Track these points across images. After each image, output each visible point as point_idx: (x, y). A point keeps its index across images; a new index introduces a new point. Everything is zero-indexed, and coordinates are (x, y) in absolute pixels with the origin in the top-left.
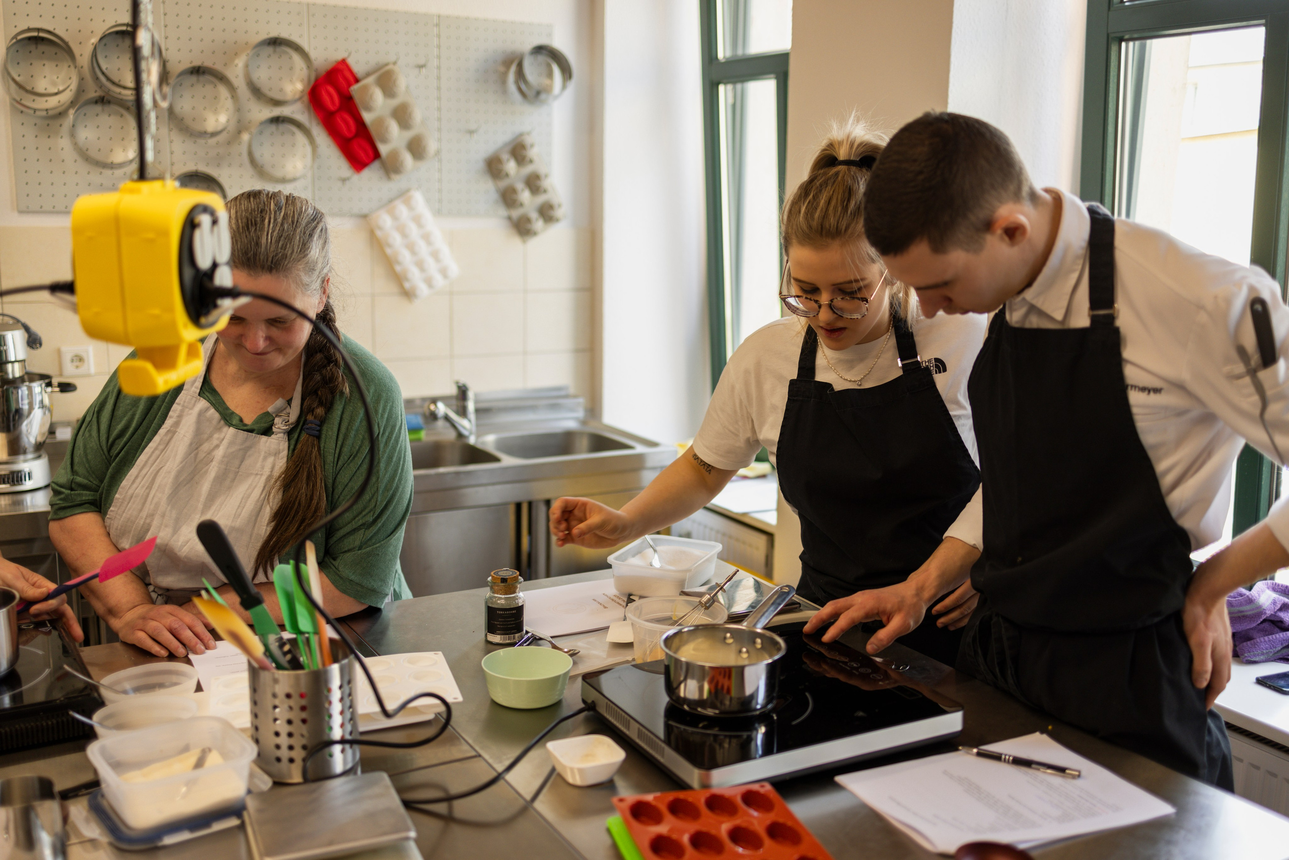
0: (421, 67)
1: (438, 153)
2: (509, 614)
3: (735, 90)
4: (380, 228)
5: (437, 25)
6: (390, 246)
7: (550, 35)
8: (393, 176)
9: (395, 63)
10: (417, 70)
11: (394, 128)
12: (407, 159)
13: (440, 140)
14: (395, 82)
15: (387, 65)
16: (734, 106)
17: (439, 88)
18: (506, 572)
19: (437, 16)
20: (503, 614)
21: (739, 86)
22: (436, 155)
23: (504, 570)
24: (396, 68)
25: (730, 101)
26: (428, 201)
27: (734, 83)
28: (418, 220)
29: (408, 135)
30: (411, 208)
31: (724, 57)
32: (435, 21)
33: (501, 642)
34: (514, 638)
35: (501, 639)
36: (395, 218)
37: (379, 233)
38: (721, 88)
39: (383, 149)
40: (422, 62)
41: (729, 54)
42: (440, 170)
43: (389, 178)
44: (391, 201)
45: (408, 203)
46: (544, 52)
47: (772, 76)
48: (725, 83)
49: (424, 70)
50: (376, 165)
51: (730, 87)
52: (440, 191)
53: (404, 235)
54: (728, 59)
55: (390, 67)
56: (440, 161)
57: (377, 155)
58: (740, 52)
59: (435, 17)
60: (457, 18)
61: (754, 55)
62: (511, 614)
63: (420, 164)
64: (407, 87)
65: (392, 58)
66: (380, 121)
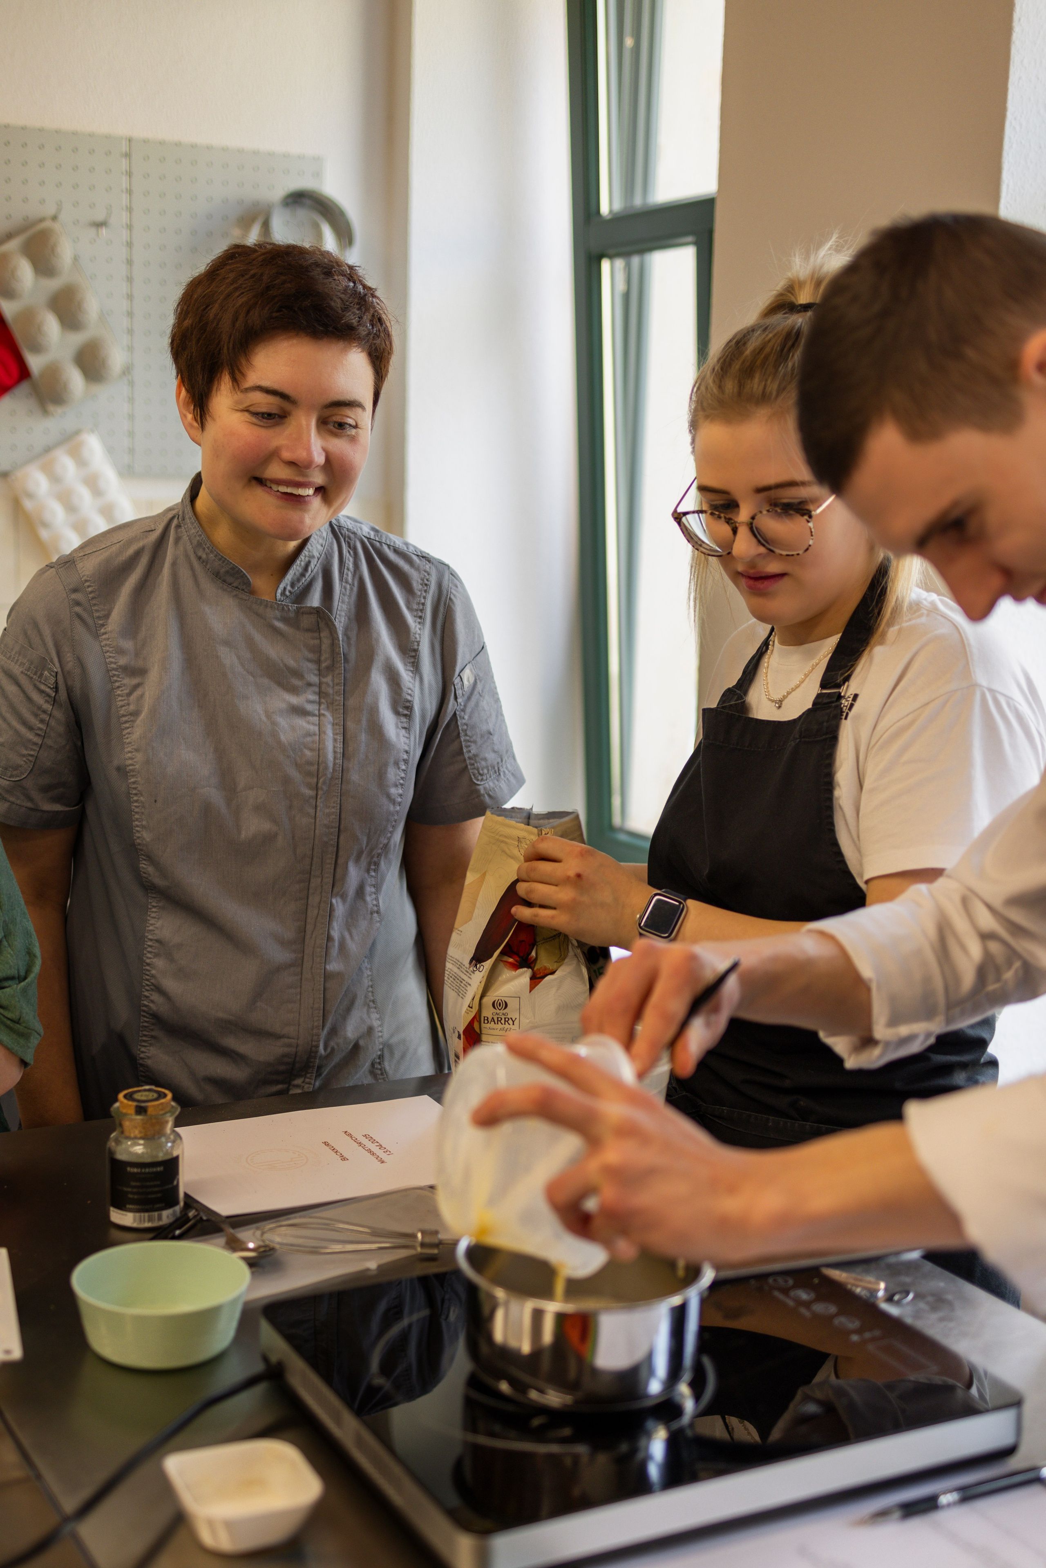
0: (99, 225)
1: (127, 370)
2: (149, 1173)
3: (628, 268)
4: (30, 496)
5: (128, 155)
6: (45, 525)
7: (318, 175)
8: (51, 408)
9: (55, 218)
10: (93, 230)
11: (51, 326)
12: (75, 379)
13: (131, 349)
14: (53, 250)
15: (42, 220)
16: (627, 296)
17: (130, 262)
18: (147, 1093)
19: (126, 139)
20: (137, 1173)
21: (635, 260)
22: (124, 373)
23: (145, 1090)
24: (56, 226)
25: (621, 287)
26: (110, 450)
27: (626, 255)
28: (93, 483)
29: (77, 339)
30: (81, 462)
31: (611, 211)
32: (124, 148)
33: (135, 1225)
34: (160, 1218)
35: (135, 1221)
36: (55, 478)
37: (28, 504)
38: (606, 265)
39: (35, 362)
40: (100, 217)
41: (618, 206)
42: (131, 400)
43: (45, 412)
44: (48, 450)
45: (76, 454)
46: (308, 202)
47: (690, 239)
48: (611, 257)
49: (104, 231)
50: (23, 388)
51: (619, 263)
52: (131, 434)
53: (70, 508)
54: (616, 214)
55: (47, 224)
56: (131, 383)
57: (24, 373)
58: (638, 201)
59: (124, 142)
60: (162, 143)
61: (661, 205)
62: (153, 1173)
63: (96, 389)
64: (76, 259)
65: (50, 210)
66: (28, 316)
